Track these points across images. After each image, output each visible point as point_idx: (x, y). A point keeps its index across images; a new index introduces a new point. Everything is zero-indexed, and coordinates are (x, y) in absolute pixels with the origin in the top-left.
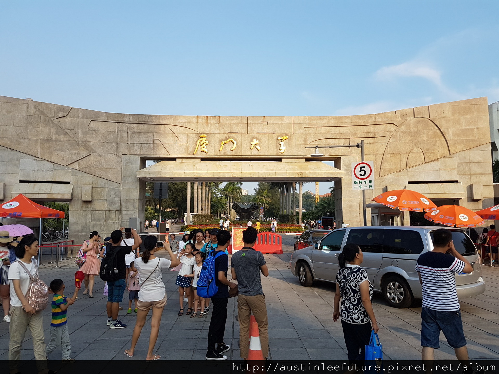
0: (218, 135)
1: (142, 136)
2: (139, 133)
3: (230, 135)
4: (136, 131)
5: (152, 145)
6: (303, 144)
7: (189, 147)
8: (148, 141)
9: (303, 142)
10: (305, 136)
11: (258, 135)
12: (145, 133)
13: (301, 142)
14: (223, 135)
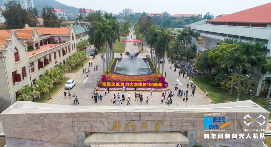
0: (125, 122)
1: (85, 123)
2: (83, 122)
3: (131, 121)
4: (82, 121)
5: (90, 127)
6: (169, 125)
7: (109, 127)
8: (88, 125)
9: (170, 125)
10: (171, 122)
11: (146, 121)
12: (87, 121)
13: (169, 124)
14: (127, 121)
